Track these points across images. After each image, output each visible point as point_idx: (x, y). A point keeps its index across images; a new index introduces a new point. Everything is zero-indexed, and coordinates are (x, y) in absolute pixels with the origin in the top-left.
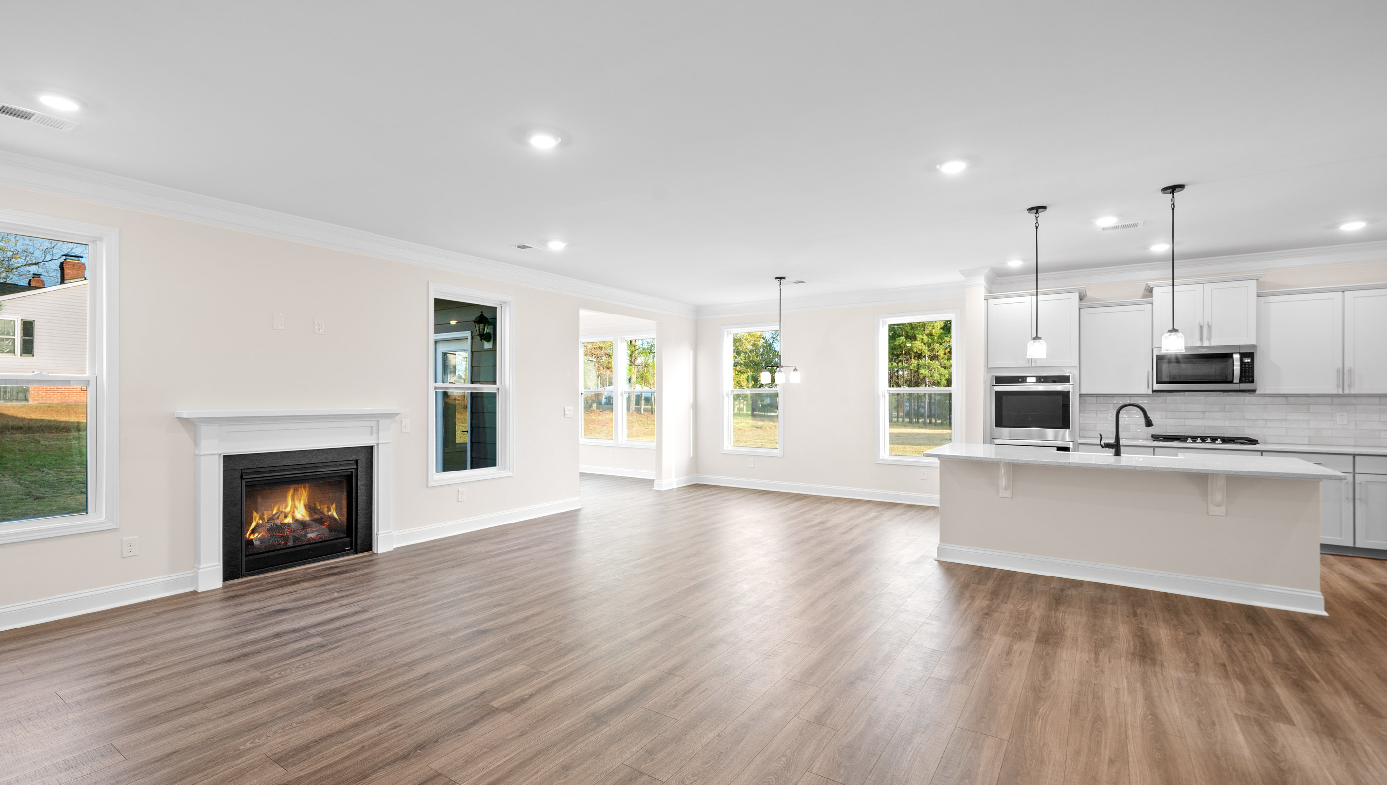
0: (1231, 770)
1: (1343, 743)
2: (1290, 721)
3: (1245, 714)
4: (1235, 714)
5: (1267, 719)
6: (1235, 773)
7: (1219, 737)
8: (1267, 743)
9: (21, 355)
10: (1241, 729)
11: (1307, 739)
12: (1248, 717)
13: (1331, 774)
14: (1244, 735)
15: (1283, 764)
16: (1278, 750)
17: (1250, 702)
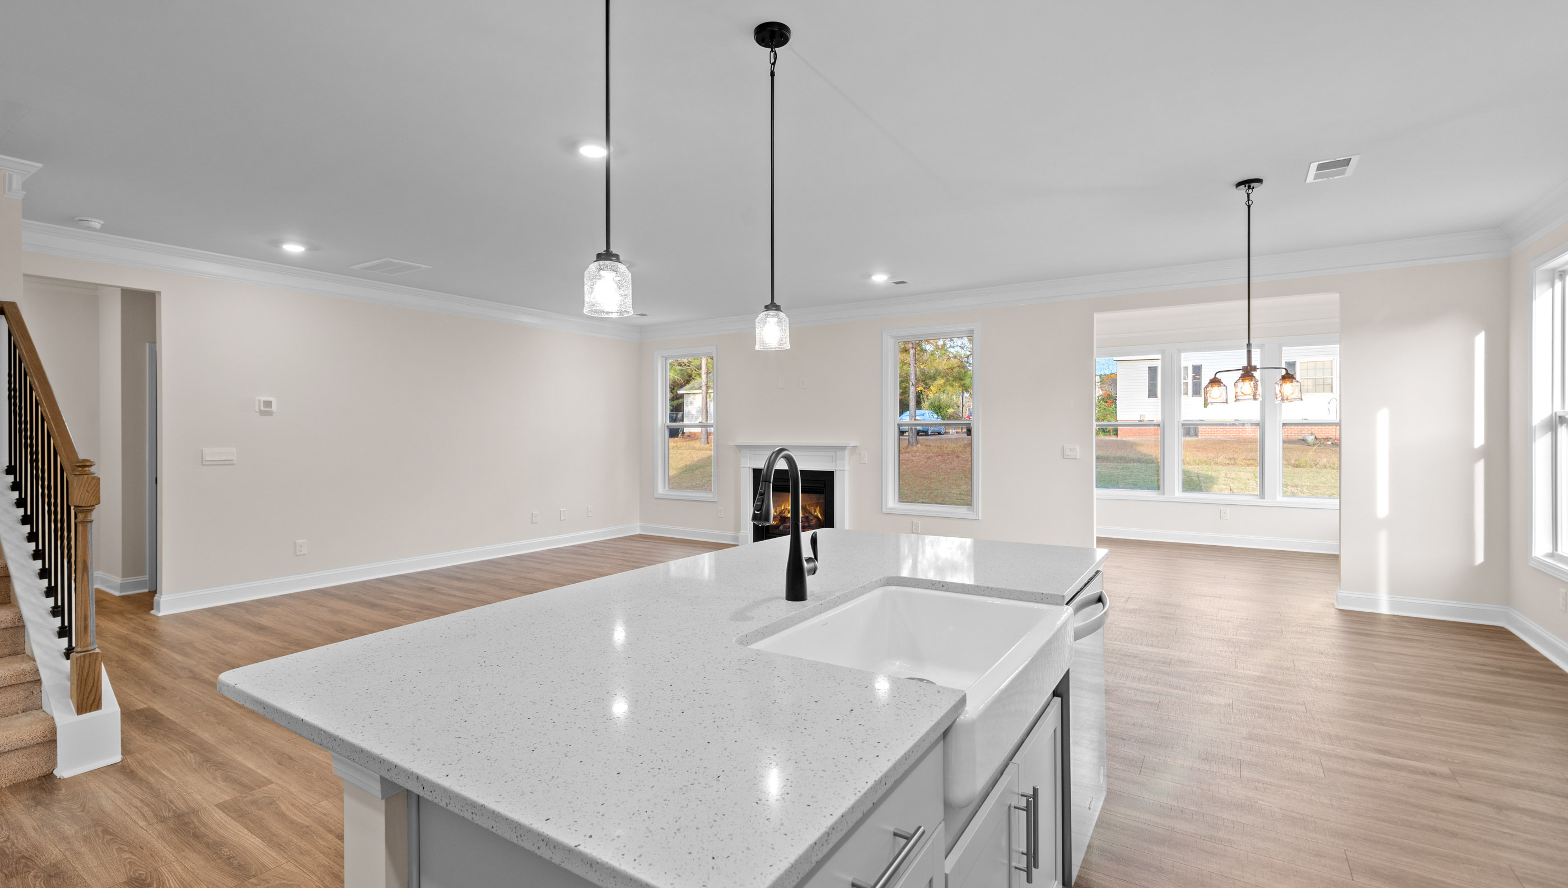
0: (240, 741)
1: (166, 814)
2: (222, 807)
3: (265, 788)
4: (273, 783)
5: (244, 795)
6: (236, 741)
7: (266, 756)
8: (229, 773)
9: (1192, 396)
10: (256, 772)
11: (200, 797)
12: (260, 787)
13: (171, 780)
14: (250, 769)
15: (208, 765)
16: (218, 773)
17: (271, 803)
